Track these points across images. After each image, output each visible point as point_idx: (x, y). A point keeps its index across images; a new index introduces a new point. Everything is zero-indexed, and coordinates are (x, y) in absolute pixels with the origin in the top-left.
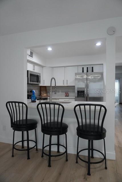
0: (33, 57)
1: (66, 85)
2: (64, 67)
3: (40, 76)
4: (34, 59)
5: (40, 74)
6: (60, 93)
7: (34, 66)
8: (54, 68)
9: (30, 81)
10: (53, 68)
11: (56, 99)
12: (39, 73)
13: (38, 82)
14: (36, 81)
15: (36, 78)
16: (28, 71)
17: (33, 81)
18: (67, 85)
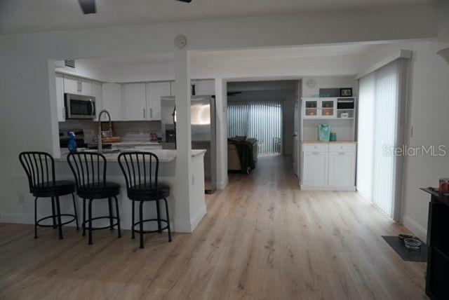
0: (75, 66)
1: (149, 119)
2: (145, 82)
3: (94, 103)
4: (78, 71)
5: (94, 98)
6: (142, 134)
7: (79, 84)
8: (126, 85)
9: (72, 114)
10: (122, 84)
11: (129, 147)
12: (91, 97)
13: (89, 114)
14: (87, 112)
15: (86, 106)
16: (65, 95)
17: (77, 114)
18: (151, 119)
